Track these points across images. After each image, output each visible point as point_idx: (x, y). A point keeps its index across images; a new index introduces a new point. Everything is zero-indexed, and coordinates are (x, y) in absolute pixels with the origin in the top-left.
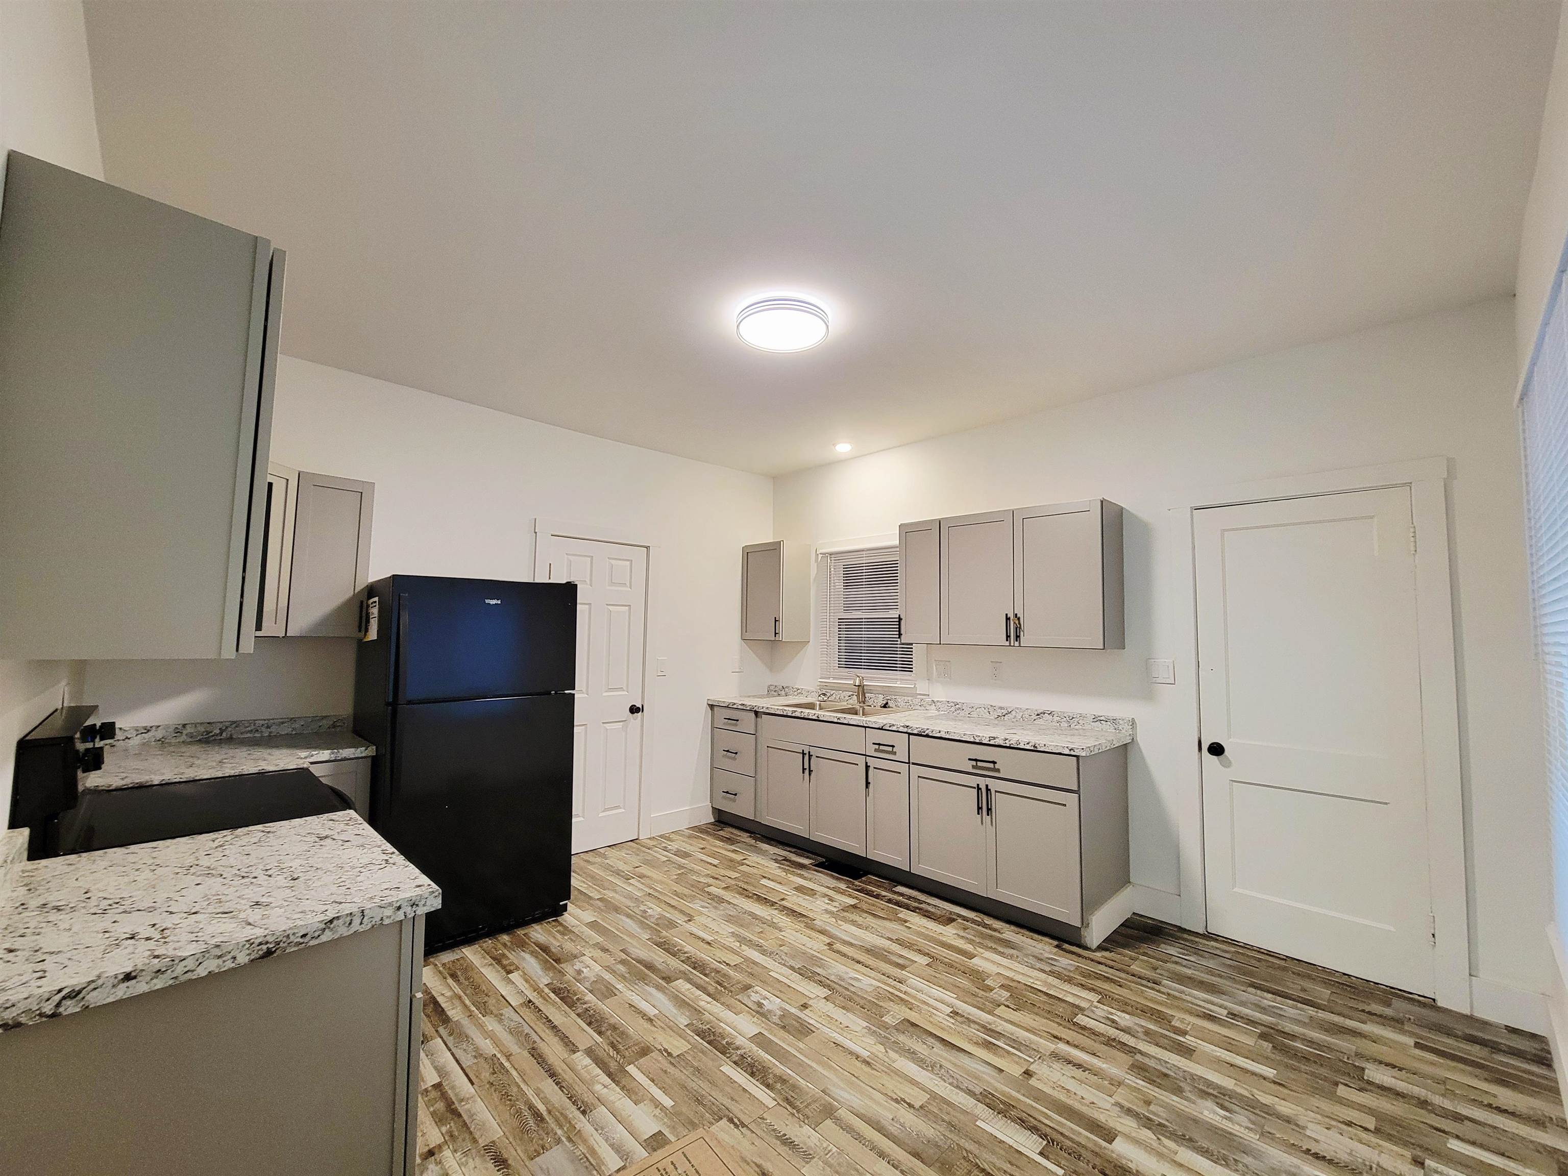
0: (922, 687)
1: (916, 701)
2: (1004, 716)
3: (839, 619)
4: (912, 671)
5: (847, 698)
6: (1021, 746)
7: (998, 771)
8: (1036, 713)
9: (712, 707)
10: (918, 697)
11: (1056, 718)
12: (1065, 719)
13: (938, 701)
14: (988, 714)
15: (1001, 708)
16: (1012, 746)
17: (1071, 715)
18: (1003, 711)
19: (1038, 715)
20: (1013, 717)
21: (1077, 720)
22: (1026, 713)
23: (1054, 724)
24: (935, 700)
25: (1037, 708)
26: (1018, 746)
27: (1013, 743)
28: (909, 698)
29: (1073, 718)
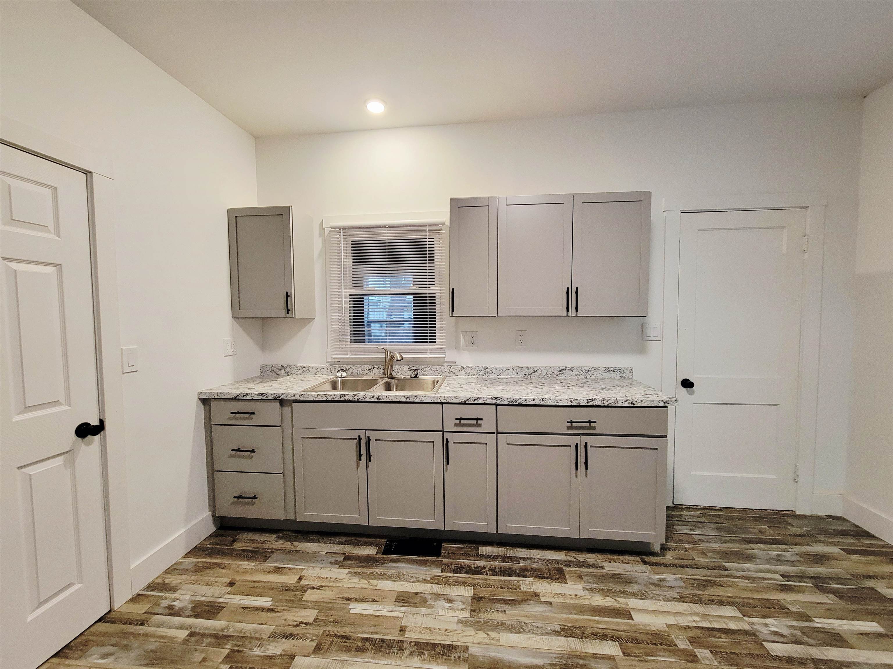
0: (450, 355)
1: (445, 368)
2: (531, 374)
3: (350, 295)
4: (435, 342)
5: (366, 372)
6: (620, 404)
7: (594, 428)
8: (559, 370)
9: (205, 401)
10: (445, 364)
11: (575, 373)
12: (582, 372)
13: (467, 367)
14: (516, 374)
15: (528, 368)
16: (610, 405)
17: (588, 369)
18: (529, 370)
19: (560, 371)
20: (538, 374)
21: (592, 372)
22: (550, 370)
23: (573, 377)
24: (465, 366)
25: (559, 366)
26: (616, 405)
27: (611, 401)
28: (438, 367)
29: (589, 371)
